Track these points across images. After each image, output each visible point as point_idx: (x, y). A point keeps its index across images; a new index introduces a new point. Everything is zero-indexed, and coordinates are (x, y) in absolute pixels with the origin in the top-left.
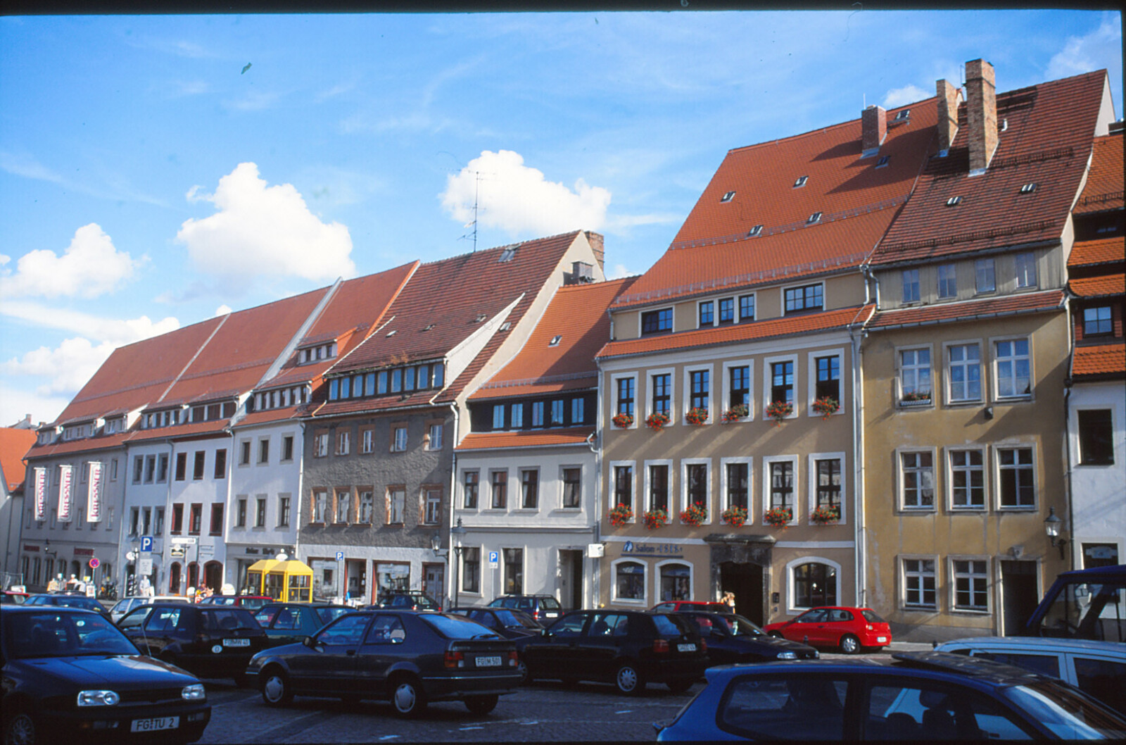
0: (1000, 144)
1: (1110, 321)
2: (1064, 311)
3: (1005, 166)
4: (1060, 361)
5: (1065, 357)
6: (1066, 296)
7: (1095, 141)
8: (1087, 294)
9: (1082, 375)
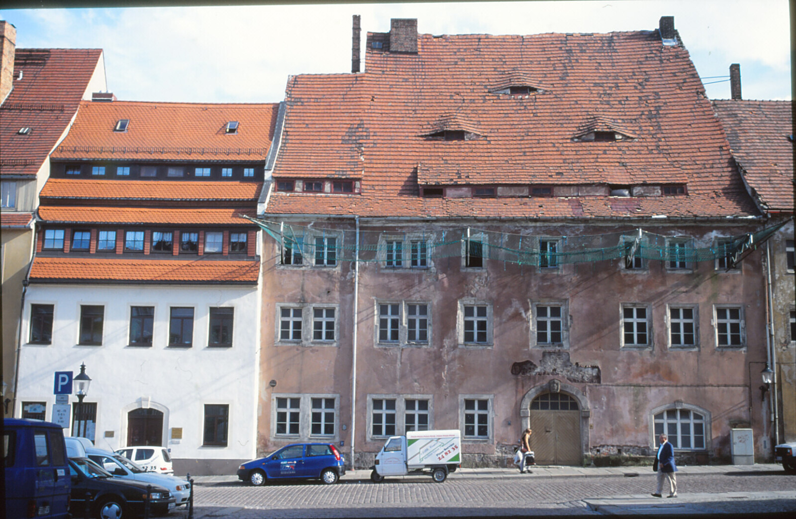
0: (13, 90)
1: (62, 241)
2: (31, 230)
3: (12, 109)
4: (23, 267)
5: (27, 263)
6: (34, 218)
7: (82, 103)
8: (49, 219)
9: (36, 278)
